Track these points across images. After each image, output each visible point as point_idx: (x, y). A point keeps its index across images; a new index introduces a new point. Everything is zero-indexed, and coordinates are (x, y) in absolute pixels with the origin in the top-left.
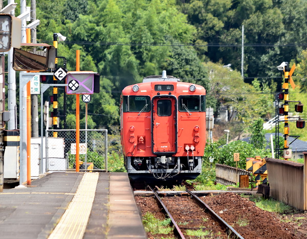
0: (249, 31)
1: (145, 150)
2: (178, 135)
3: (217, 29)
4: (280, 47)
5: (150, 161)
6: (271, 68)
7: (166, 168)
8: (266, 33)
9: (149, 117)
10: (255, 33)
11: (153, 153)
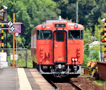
0: (80, 4)
1: (49, 61)
2: (68, 52)
3: (65, 4)
4: (94, 12)
5: (52, 67)
6: (90, 21)
7: (61, 71)
8: (87, 5)
9: (51, 42)
10: (82, 5)
11: (54, 63)
